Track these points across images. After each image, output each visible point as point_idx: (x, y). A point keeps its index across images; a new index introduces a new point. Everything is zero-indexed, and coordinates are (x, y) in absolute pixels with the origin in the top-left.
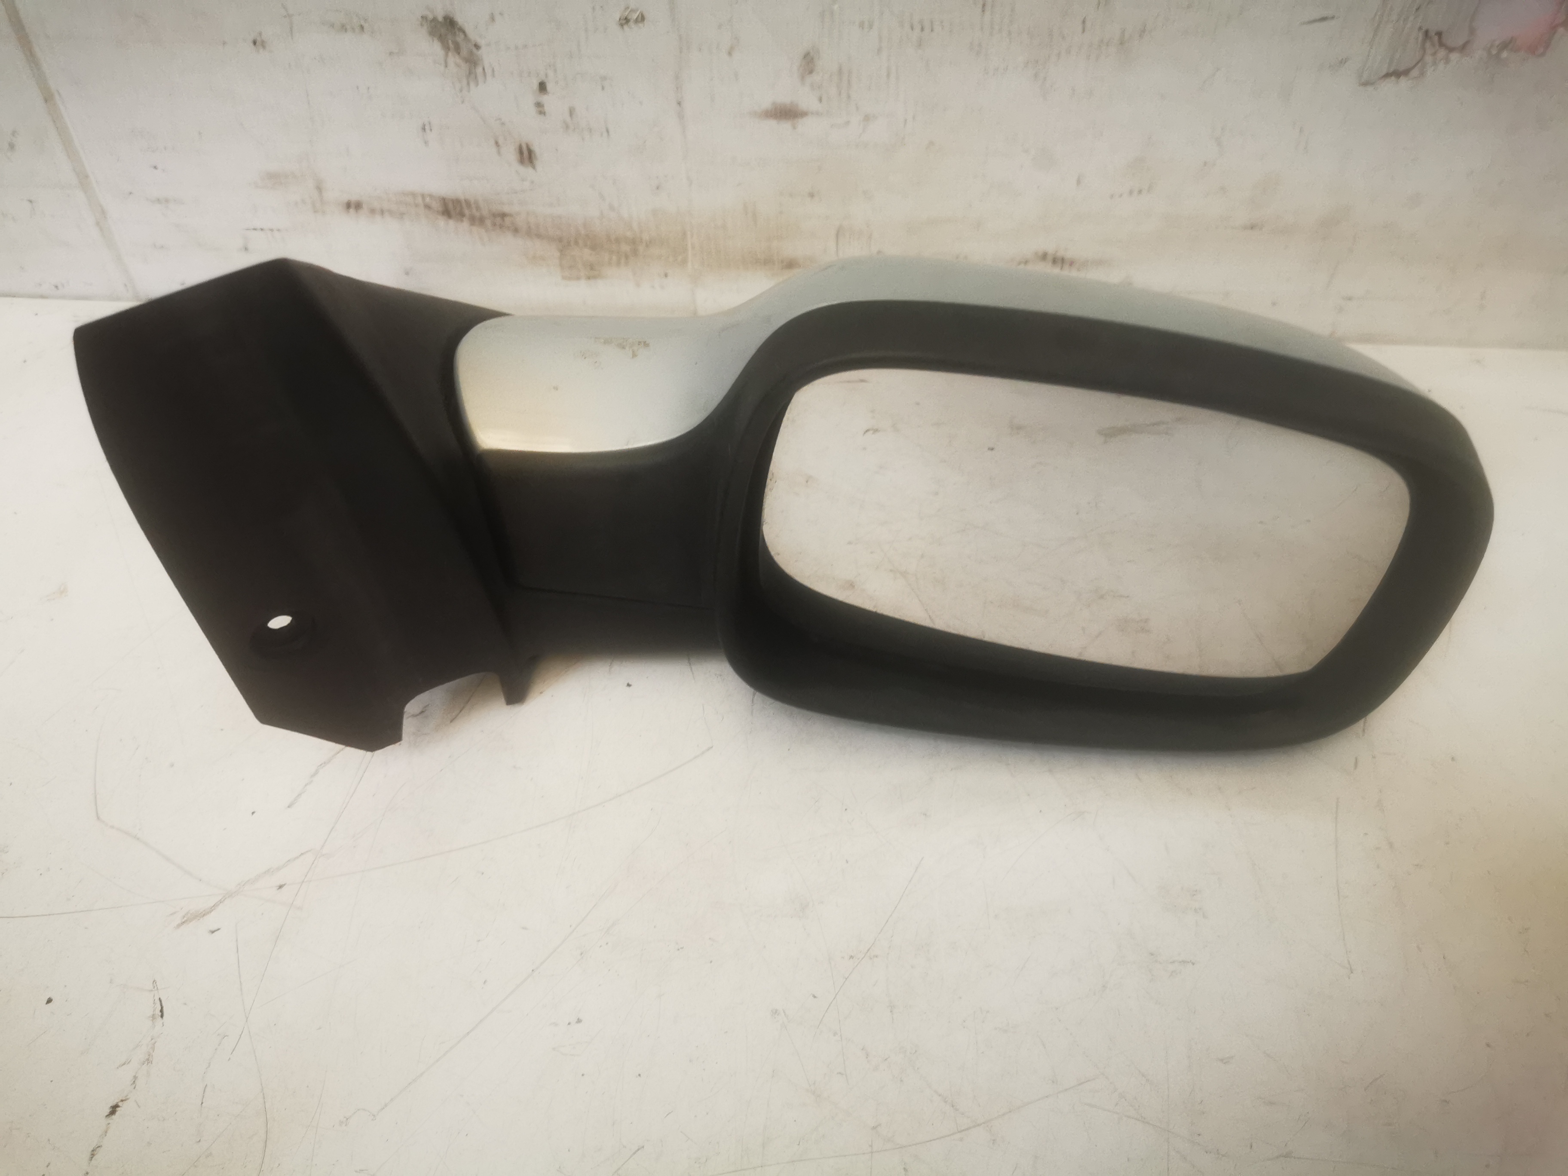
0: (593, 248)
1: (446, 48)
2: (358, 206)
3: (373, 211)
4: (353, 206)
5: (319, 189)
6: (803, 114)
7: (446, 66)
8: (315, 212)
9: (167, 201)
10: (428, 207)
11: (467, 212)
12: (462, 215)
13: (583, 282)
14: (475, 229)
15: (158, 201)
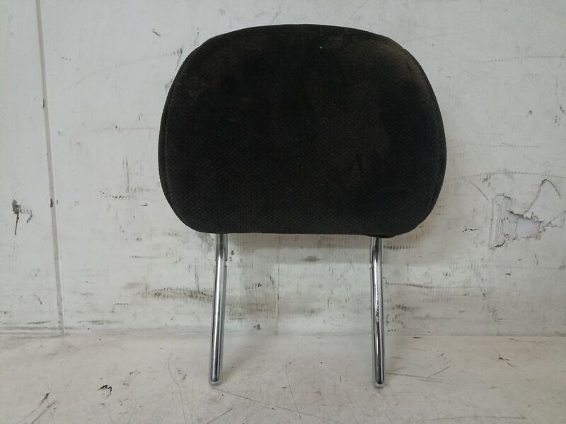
0: (242, 308)
1: (203, 240)
2: (159, 294)
3: (164, 296)
4: (157, 294)
5: (147, 288)
6: (318, 260)
7: (201, 246)
8: (143, 296)
9: (88, 294)
10: (185, 294)
11: (198, 295)
12: (197, 297)
13: (236, 321)
14: (201, 302)
15: (85, 294)
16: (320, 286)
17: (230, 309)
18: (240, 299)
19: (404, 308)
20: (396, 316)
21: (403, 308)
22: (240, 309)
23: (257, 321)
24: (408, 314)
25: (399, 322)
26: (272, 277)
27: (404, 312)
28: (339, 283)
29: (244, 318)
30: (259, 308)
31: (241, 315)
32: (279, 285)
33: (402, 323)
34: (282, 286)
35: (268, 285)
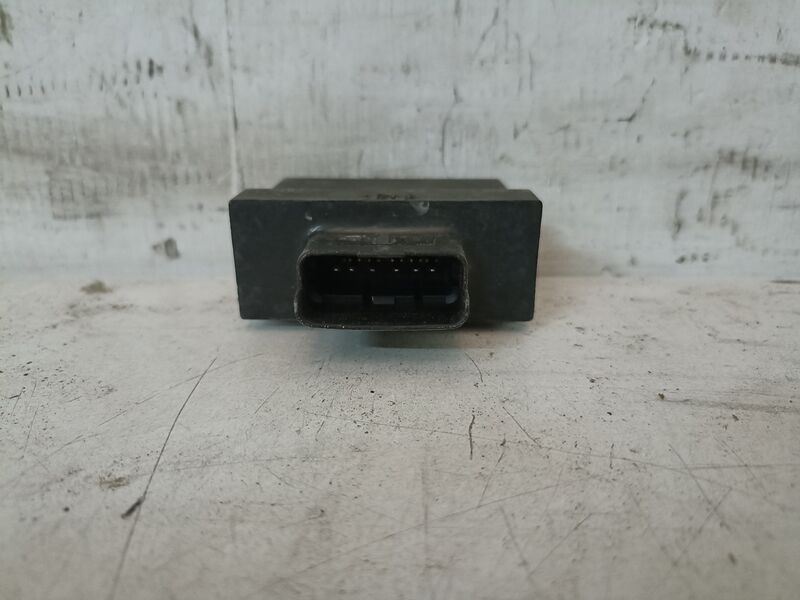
16: (406, 70)
17: (49, 173)
18: (84, 132)
19: (752, 165)
20: (715, 199)
21: (744, 164)
22: (88, 173)
23: (161, 225)
24: (761, 188)
25: (725, 221)
26: (203, 32)
27: (747, 179)
28: (487, 50)
29: (108, 213)
30: (164, 166)
31: (96, 201)
32: (233, 67)
33: (735, 228)
34: (247, 70)
35: (187, 69)
